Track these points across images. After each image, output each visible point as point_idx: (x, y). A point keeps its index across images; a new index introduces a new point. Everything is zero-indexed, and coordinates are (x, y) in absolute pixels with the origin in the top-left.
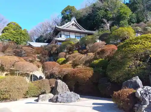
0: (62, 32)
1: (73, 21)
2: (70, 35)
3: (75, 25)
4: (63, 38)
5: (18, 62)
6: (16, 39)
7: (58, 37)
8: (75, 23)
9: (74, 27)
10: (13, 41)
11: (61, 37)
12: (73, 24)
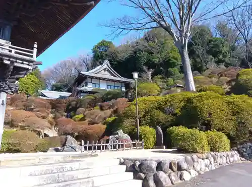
0: (89, 80)
1: (106, 64)
2: (99, 84)
3: (108, 71)
4: (90, 87)
5: (29, 117)
6: (26, 89)
7: (83, 87)
8: (108, 68)
9: (106, 73)
10: (22, 91)
11: (86, 85)
12: (105, 69)
